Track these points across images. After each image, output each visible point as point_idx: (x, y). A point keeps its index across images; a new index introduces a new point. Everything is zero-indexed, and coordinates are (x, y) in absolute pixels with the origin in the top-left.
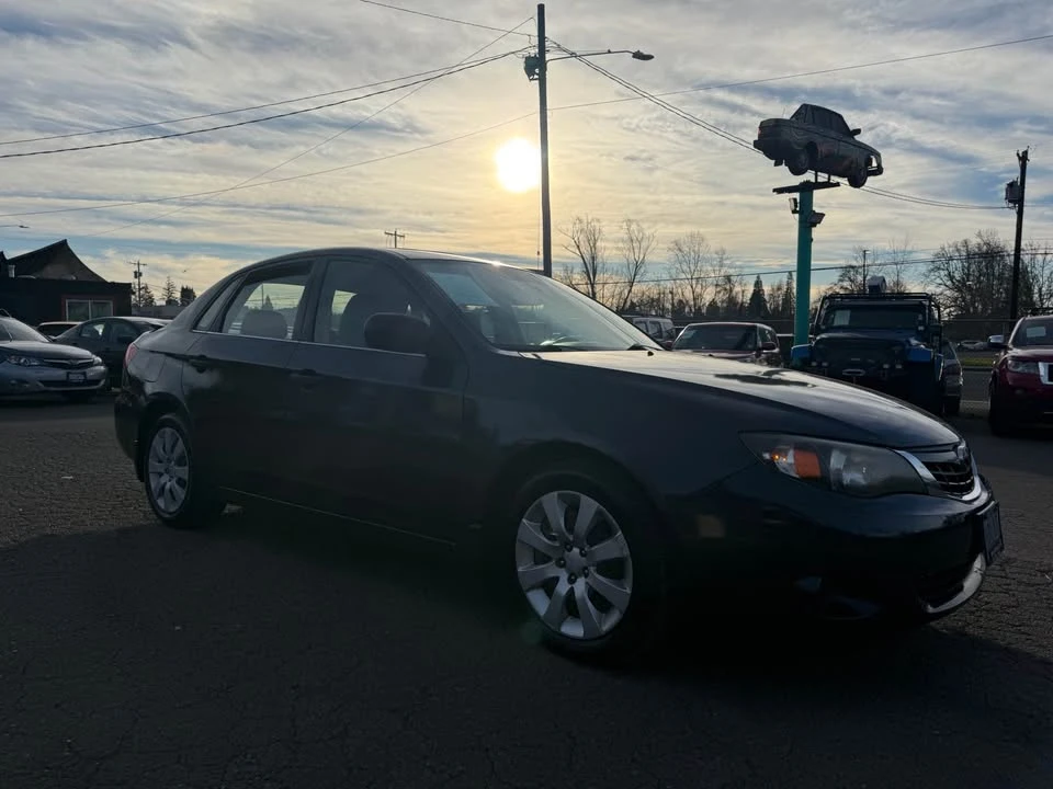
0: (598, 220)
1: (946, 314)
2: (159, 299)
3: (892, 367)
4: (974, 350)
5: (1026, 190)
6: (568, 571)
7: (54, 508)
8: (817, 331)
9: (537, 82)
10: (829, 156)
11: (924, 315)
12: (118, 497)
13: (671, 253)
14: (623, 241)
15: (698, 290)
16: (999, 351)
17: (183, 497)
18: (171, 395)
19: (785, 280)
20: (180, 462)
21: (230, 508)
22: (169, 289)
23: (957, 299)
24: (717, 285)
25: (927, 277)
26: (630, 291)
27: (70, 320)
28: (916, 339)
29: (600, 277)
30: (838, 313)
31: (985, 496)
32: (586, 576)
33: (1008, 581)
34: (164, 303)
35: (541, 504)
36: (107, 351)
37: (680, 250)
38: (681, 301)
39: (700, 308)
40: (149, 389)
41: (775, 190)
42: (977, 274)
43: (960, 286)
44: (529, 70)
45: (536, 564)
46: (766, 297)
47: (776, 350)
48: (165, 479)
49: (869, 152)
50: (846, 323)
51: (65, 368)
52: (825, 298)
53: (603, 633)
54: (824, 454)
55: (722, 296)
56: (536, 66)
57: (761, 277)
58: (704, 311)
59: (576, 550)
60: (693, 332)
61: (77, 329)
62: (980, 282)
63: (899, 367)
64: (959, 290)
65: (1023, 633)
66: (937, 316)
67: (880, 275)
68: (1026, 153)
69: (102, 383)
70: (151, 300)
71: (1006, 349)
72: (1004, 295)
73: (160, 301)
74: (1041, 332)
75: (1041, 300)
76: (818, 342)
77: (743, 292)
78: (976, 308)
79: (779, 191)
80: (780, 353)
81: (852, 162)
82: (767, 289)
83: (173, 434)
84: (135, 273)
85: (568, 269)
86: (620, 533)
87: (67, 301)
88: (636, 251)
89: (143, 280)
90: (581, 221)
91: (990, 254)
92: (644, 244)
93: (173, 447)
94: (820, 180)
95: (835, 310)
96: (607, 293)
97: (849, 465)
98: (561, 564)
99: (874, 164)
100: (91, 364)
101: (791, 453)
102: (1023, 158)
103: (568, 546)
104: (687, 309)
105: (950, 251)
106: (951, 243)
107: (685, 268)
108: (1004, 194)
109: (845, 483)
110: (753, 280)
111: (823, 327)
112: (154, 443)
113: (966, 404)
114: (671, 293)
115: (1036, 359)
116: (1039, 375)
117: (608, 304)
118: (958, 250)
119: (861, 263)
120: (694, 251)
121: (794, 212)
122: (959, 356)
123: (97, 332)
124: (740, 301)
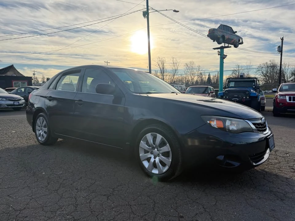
0: (164, 58)
1: (261, 83)
2: (40, 81)
3: (246, 98)
4: (269, 93)
5: (283, 48)
6: (154, 155)
7: (9, 140)
8: (225, 88)
9: (146, 18)
10: (229, 39)
11: (255, 83)
12: (28, 137)
13: (185, 67)
14: (172, 64)
15: (193, 77)
16: (275, 93)
17: (46, 137)
18: (42, 108)
19: (217, 74)
20: (45, 127)
21: (59, 140)
22: (43, 78)
23: (264, 79)
24: (198, 76)
25: (256, 73)
26: (174, 78)
27: (15, 87)
28: (253, 90)
29: (165, 74)
30: (231, 83)
31: (270, 133)
32: (159, 156)
33: (277, 156)
34: (42, 82)
35: (146, 137)
36: (25, 96)
37: (187, 66)
38: (188, 80)
39: (193, 82)
40: (36, 106)
41: (213, 49)
42: (270, 72)
43: (265, 75)
44: (144, 15)
45: (145, 153)
46: (212, 79)
47: (214, 94)
48: (41, 131)
49: (239, 38)
50: (233, 85)
51: (13, 101)
52: (227, 79)
53: (163, 172)
54: (224, 121)
55: (200, 79)
56: (146, 14)
57: (210, 73)
58: (194, 83)
59: (156, 149)
60: (191, 89)
61: (16, 90)
62: (270, 74)
63: (248, 98)
64: (265, 76)
65: (281, 170)
66: (258, 83)
67: (243, 72)
68: (283, 38)
69: (24, 105)
70: (38, 81)
71: (277, 92)
72: (277, 78)
73: (40, 82)
74: (287, 87)
75: (287, 79)
76: (226, 91)
77: (205, 77)
78: (269, 81)
79: (215, 49)
80: (215, 94)
81: (235, 41)
82: (212, 77)
83: (42, 119)
84: (33, 74)
85: (156, 71)
86: (168, 144)
87: (14, 82)
88: (175, 66)
89: (36, 76)
90: (159, 58)
91: (273, 67)
92: (177, 65)
93: (43, 122)
94: (226, 46)
95: (230, 82)
96: (167, 78)
97: (231, 124)
98: (152, 153)
99: (241, 41)
100: (20, 100)
101: (215, 121)
102: (282, 39)
103: (154, 148)
104: (189, 83)
105: (262, 65)
106: (263, 63)
107: (189, 71)
108: (277, 49)
109: (230, 129)
110: (207, 74)
111: (227, 87)
112: (37, 122)
113: (266, 108)
114: (185, 78)
115: (286, 95)
116: (286, 100)
117: (167, 82)
118: (265, 65)
119: (238, 69)
120: (191, 66)
121: (219, 55)
122: (265, 95)
123: (22, 91)
124: (204, 80)
